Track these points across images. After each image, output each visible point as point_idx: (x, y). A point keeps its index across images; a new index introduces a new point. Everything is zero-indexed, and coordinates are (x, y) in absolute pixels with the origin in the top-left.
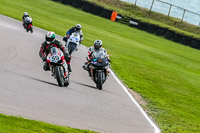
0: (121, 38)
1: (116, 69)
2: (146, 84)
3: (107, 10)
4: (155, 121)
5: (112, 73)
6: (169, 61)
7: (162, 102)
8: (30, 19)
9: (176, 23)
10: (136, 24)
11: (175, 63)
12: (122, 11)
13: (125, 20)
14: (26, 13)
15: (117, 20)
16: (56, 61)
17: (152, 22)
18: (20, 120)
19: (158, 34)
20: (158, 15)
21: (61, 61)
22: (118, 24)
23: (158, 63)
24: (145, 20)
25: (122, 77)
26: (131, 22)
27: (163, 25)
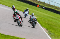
0: (40, 12)
1: (39, 21)
2: (48, 26)
3: (36, 4)
4: (50, 37)
5: (38, 23)
6: (55, 19)
7: (52, 31)
9: (57, 8)
10: (45, 8)
11: (56, 20)
12: (40, 4)
13: (41, 7)
14: (13, 5)
15: (39, 7)
16: (18, 19)
17: (50, 7)
19: (51, 11)
20: (51, 5)
21: (19, 19)
22: (39, 8)
23: (51, 20)
24: (47, 7)
25: (40, 24)
26: (43, 8)
27: (53, 8)
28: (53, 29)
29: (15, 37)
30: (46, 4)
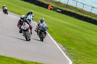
0: (53, 18)
1: (51, 33)
2: (65, 40)
3: (46, 5)
5: (49, 35)
6: (76, 29)
7: (73, 48)
8: (6, 8)
9: (80, 11)
10: (60, 11)
12: (53, 5)
13: (55, 9)
14: (4, 5)
15: (51, 9)
16: (25, 29)
17: (68, 10)
18: (4, 57)
19: (71, 16)
20: (71, 6)
22: (52, 11)
24: (64, 9)
25: (53, 37)
26: (58, 10)
27: (73, 11)
28: (73, 45)
29: (12, 59)
30: (62, 4)
